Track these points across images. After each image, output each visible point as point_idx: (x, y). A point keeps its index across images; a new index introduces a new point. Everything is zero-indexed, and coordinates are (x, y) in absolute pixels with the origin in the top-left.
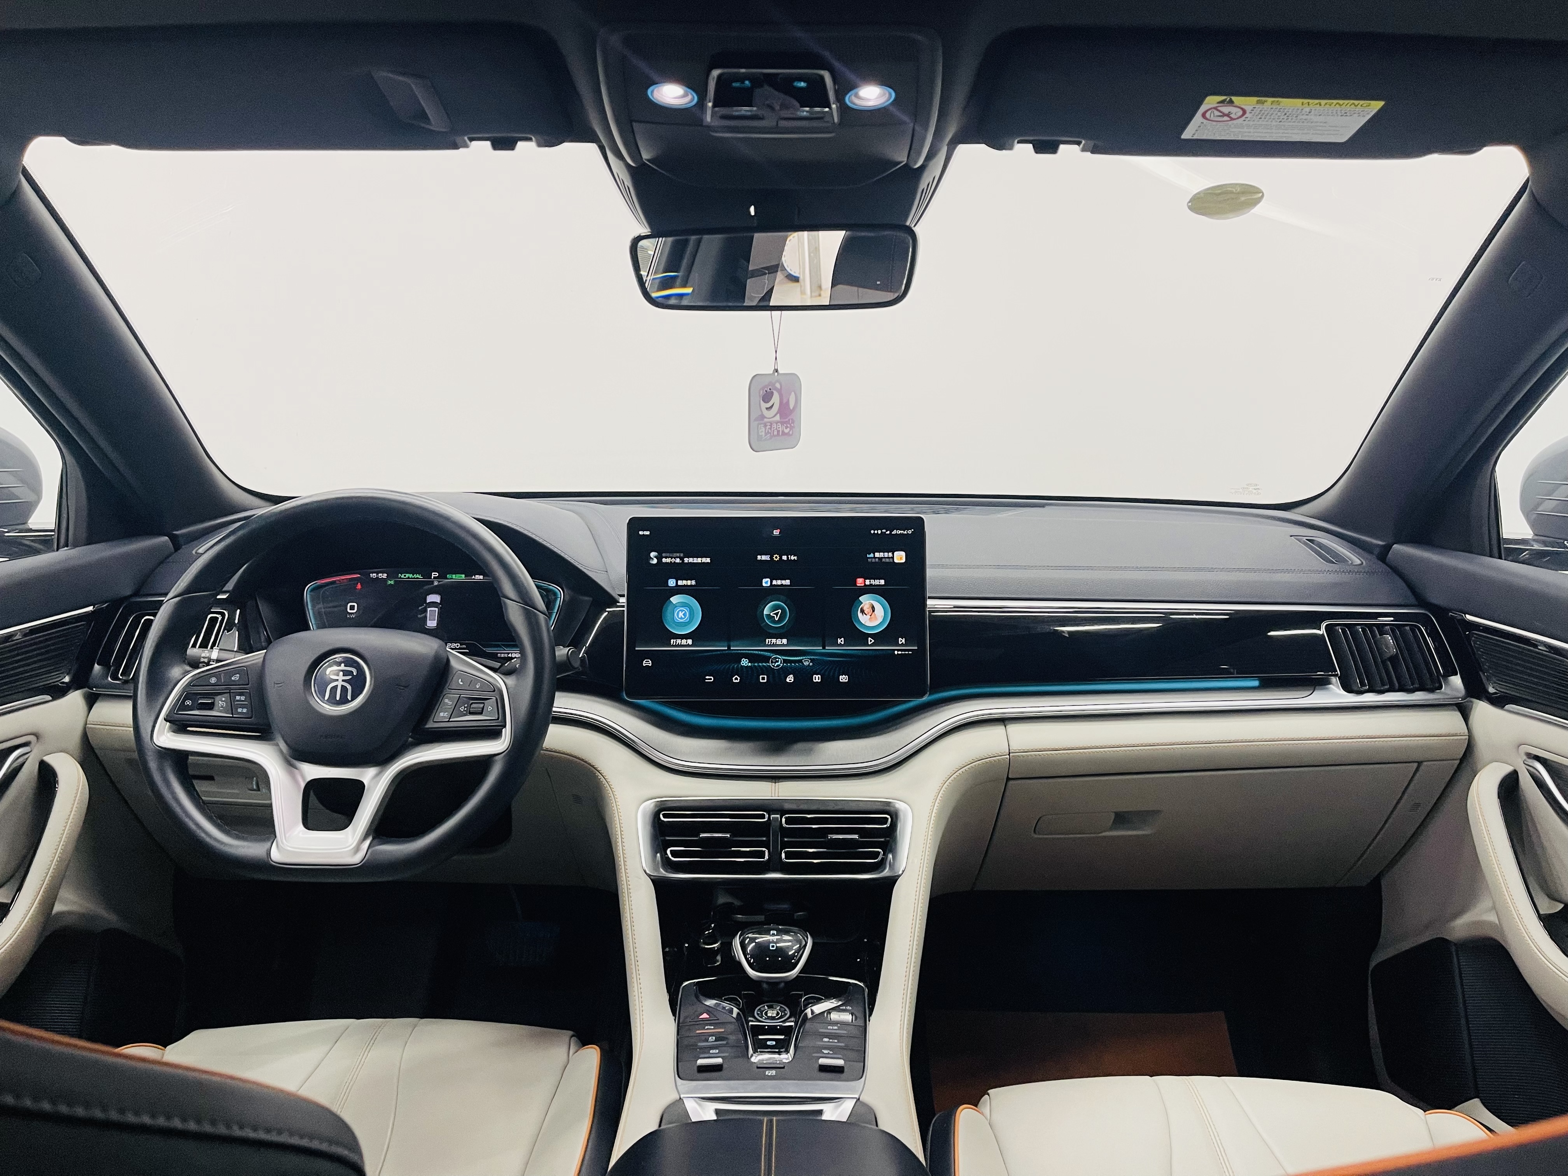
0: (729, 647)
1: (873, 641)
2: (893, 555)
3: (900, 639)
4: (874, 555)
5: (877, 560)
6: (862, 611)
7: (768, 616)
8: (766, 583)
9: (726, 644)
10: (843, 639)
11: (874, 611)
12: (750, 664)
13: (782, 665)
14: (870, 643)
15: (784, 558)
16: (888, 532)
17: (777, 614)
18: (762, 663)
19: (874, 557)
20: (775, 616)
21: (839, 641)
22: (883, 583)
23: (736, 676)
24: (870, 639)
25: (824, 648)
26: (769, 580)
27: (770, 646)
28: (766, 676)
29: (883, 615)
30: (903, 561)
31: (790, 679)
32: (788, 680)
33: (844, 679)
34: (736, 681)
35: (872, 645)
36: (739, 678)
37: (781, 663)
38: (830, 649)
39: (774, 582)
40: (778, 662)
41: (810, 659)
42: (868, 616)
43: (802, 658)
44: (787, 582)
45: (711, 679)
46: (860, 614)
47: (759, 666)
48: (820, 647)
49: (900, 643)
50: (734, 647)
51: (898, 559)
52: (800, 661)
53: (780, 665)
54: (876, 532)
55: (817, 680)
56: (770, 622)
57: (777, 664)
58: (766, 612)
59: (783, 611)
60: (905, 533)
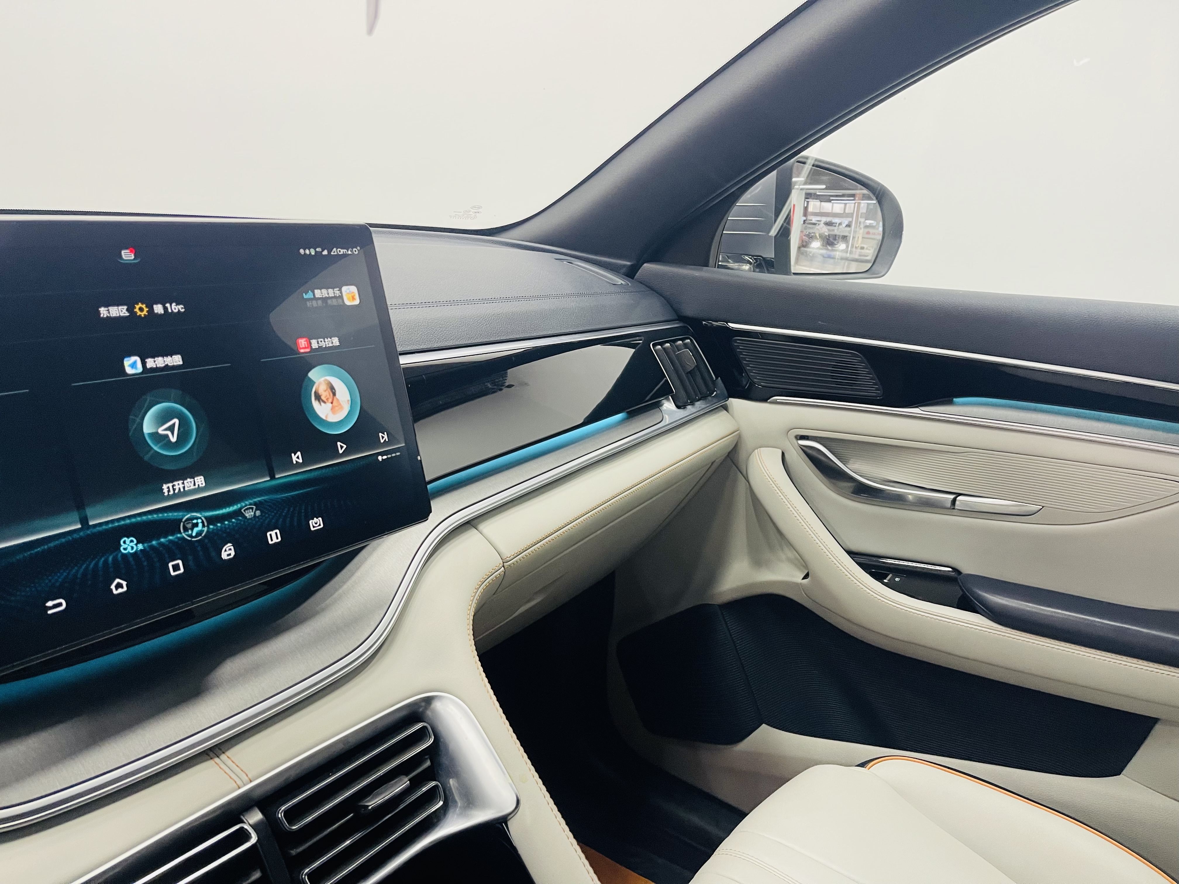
0: (84, 521)
1: (345, 446)
2: (341, 293)
3: (380, 434)
4: (314, 295)
5: (320, 302)
6: (318, 397)
7: (156, 436)
8: (133, 365)
9: (75, 515)
10: (299, 453)
11: (334, 394)
12: (140, 547)
13: (205, 529)
14: (341, 452)
15: (158, 309)
16: (325, 252)
17: (171, 429)
18: (165, 537)
19: (315, 298)
20: (169, 433)
21: (294, 458)
22: (338, 344)
23: (118, 580)
24: (339, 444)
25: (273, 477)
26: (137, 359)
27: (175, 496)
28: (180, 562)
29: (349, 399)
30: (357, 302)
31: (228, 552)
32: (224, 556)
33: (316, 524)
34: (120, 590)
35: (345, 453)
36: (124, 583)
37: (204, 526)
38: (282, 476)
39: (151, 363)
40: (196, 525)
41: (255, 504)
42: (329, 405)
43: (239, 506)
44: (177, 360)
45: (60, 605)
46: (315, 404)
47: (162, 544)
48: (263, 476)
49: (382, 441)
50: (95, 517)
51: (349, 299)
52: (238, 513)
53: (202, 531)
54: (307, 252)
55: (275, 540)
56: (161, 448)
57: (196, 530)
58: (148, 427)
59: (184, 423)
60: (350, 252)
